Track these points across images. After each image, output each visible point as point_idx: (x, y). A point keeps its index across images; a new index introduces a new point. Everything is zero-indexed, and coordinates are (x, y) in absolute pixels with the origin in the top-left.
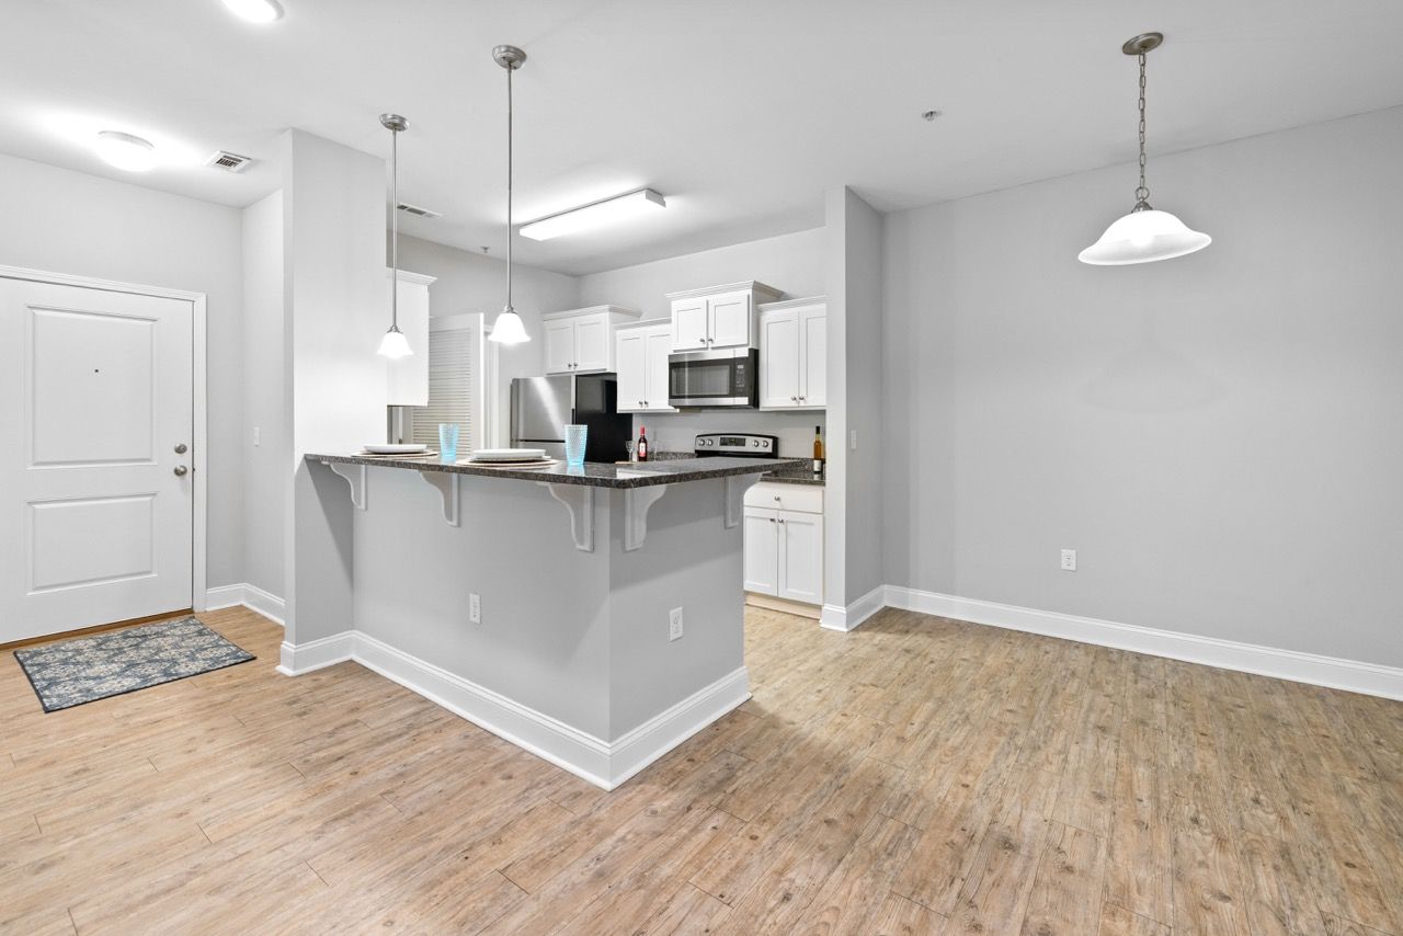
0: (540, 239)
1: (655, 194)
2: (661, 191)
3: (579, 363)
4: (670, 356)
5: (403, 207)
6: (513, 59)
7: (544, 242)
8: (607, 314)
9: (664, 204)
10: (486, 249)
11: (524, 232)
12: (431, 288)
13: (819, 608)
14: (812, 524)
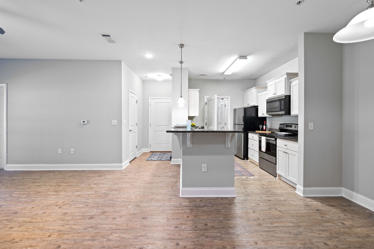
0: (230, 74)
1: (243, 57)
2: (244, 55)
3: (250, 104)
4: (267, 100)
5: (200, 75)
6: (182, 46)
7: (231, 74)
8: (255, 89)
9: (247, 59)
10: (224, 78)
11: (225, 74)
12: (199, 91)
13: (296, 185)
14: (295, 155)
